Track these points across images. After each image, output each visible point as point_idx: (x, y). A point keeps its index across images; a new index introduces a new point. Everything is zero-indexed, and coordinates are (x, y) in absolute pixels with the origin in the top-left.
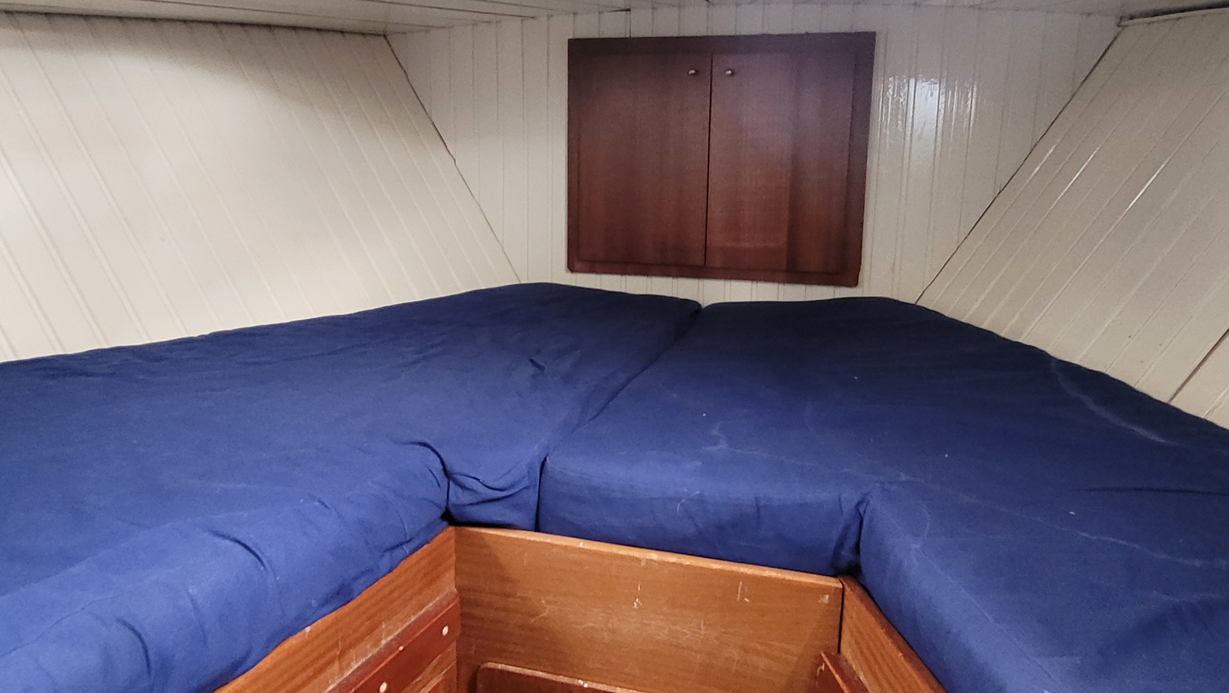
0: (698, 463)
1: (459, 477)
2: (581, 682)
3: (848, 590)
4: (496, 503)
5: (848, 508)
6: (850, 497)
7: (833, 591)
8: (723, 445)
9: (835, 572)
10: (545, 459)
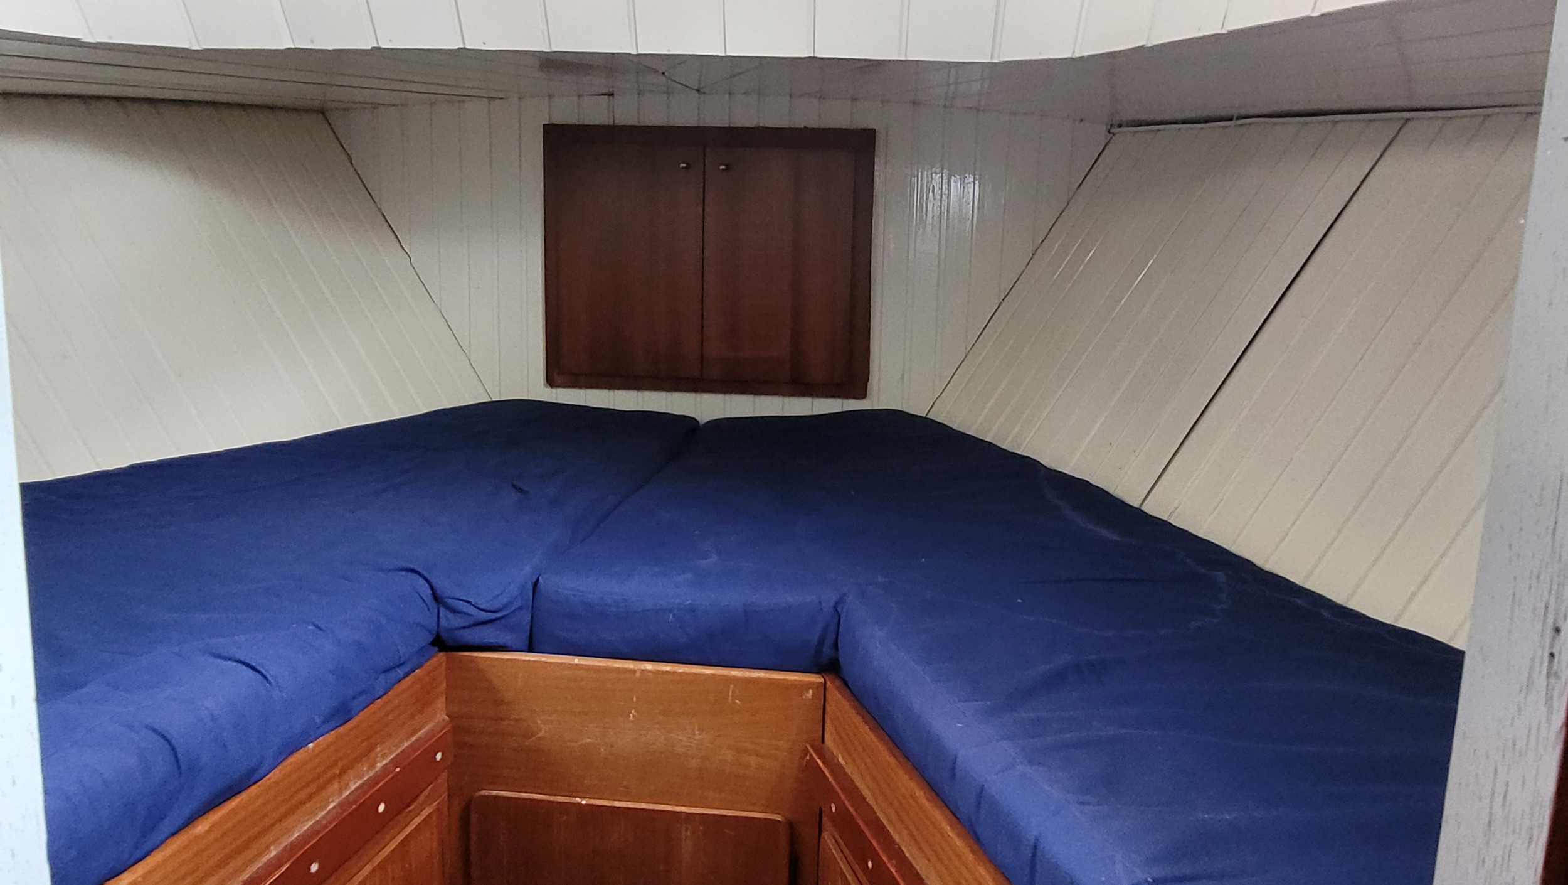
0: (689, 576)
1: (449, 601)
2: (578, 800)
3: (829, 683)
4: (488, 625)
5: (828, 606)
6: (829, 598)
7: (815, 686)
8: (714, 559)
9: (818, 671)
10: (538, 579)
